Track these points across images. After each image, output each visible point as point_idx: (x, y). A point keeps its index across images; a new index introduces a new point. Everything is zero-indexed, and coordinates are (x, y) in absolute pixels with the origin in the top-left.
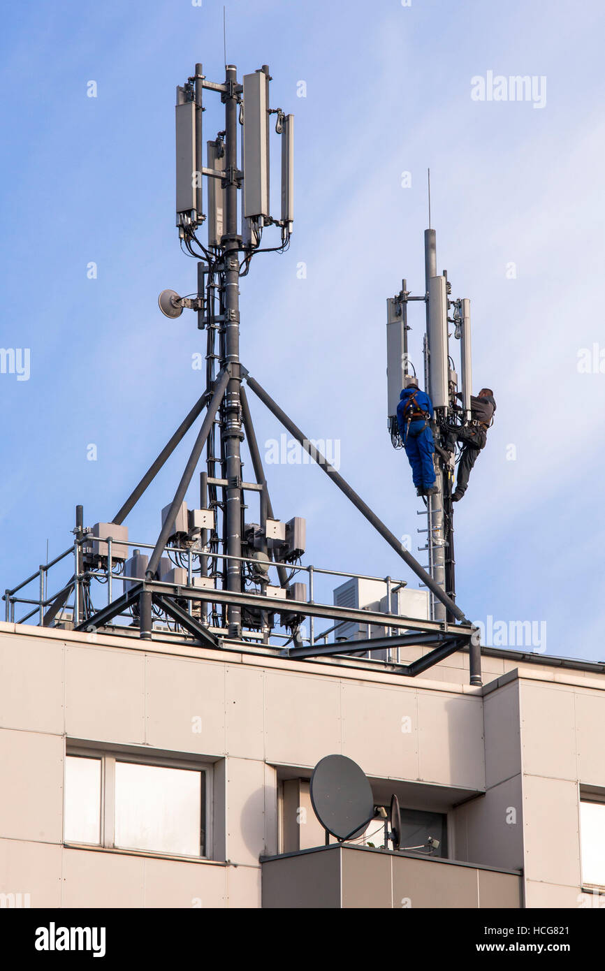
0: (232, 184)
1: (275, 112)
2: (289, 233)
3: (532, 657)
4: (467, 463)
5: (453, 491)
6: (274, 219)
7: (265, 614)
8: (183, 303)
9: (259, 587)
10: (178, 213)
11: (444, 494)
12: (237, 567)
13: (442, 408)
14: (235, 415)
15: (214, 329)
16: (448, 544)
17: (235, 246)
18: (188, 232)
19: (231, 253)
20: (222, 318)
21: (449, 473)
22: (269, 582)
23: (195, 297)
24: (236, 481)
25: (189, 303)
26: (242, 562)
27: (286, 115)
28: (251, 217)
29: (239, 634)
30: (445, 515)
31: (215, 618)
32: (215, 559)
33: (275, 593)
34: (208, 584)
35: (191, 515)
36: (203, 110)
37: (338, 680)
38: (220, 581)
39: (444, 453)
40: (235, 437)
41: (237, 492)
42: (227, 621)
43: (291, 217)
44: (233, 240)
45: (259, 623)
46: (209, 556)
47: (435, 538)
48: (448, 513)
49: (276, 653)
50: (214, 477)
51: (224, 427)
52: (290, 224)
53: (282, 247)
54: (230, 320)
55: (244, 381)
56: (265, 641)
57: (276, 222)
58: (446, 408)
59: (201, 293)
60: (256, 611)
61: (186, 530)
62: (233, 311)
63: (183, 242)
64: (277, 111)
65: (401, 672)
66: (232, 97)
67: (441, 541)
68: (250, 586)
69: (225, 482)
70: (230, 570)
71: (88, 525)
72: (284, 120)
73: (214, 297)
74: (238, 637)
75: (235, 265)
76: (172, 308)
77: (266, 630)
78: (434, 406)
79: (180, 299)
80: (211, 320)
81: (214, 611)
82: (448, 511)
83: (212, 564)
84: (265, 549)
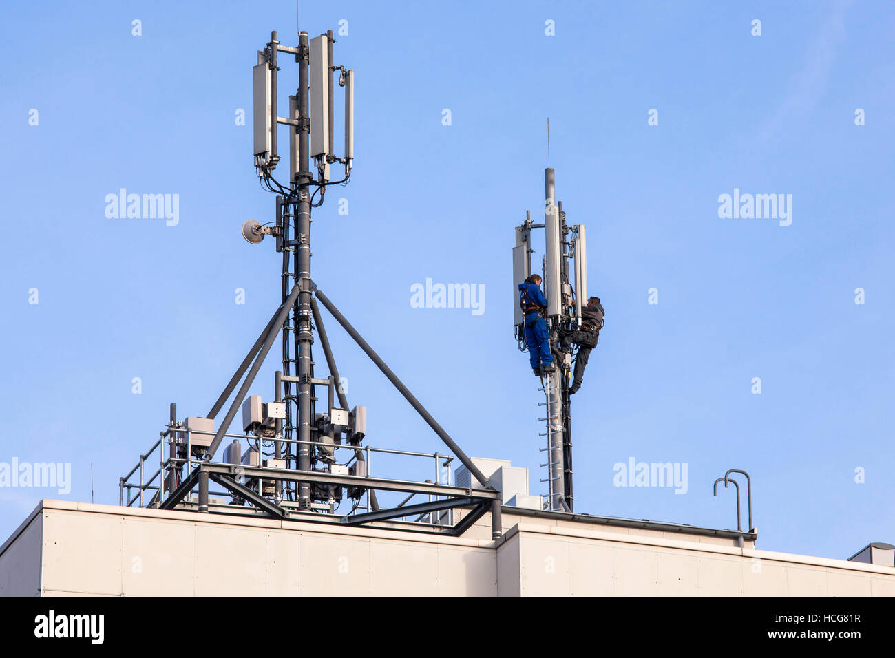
0: (303, 130)
1: (338, 68)
2: (350, 169)
3: (581, 518)
4: (581, 361)
5: (571, 385)
6: (337, 157)
7: (331, 489)
8: (263, 230)
9: (326, 465)
10: (256, 155)
11: (562, 388)
12: (307, 450)
13: (556, 317)
14: (306, 322)
15: (289, 251)
16: (565, 430)
17: (306, 181)
18: (267, 172)
19: (302, 187)
20: (296, 242)
21: (565, 370)
22: (335, 462)
23: (273, 225)
24: (305, 377)
25: (268, 230)
26: (311, 445)
27: (347, 71)
28: (315, 156)
29: (307, 506)
30: (563, 405)
31: (289, 493)
32: (289, 444)
33: (339, 470)
34: (281, 465)
35: (265, 407)
36: (278, 69)
37: (368, 539)
38: (293, 463)
39: (560, 354)
40: (305, 341)
41: (307, 387)
42: (298, 496)
43: (352, 155)
44: (304, 176)
45: (327, 496)
46: (284, 441)
47: (554, 425)
48: (566, 404)
49: (336, 521)
50: (289, 375)
51: (297, 333)
52: (351, 161)
53: (346, 180)
54: (301, 244)
55: (314, 293)
56: (331, 512)
57: (339, 160)
58: (559, 316)
59: (278, 222)
60: (325, 486)
61: (260, 420)
62: (304, 236)
63: (263, 180)
64: (340, 68)
65: (448, 533)
66: (303, 58)
67: (559, 428)
68: (320, 465)
69: (297, 379)
70: (301, 453)
71: (180, 420)
72: (346, 75)
73: (288, 225)
74: (307, 508)
75: (306, 197)
76: (253, 235)
77: (332, 501)
78: (549, 314)
79: (260, 227)
80: (286, 243)
81: (288, 487)
82: (566, 402)
83: (287, 449)
84: (332, 434)
